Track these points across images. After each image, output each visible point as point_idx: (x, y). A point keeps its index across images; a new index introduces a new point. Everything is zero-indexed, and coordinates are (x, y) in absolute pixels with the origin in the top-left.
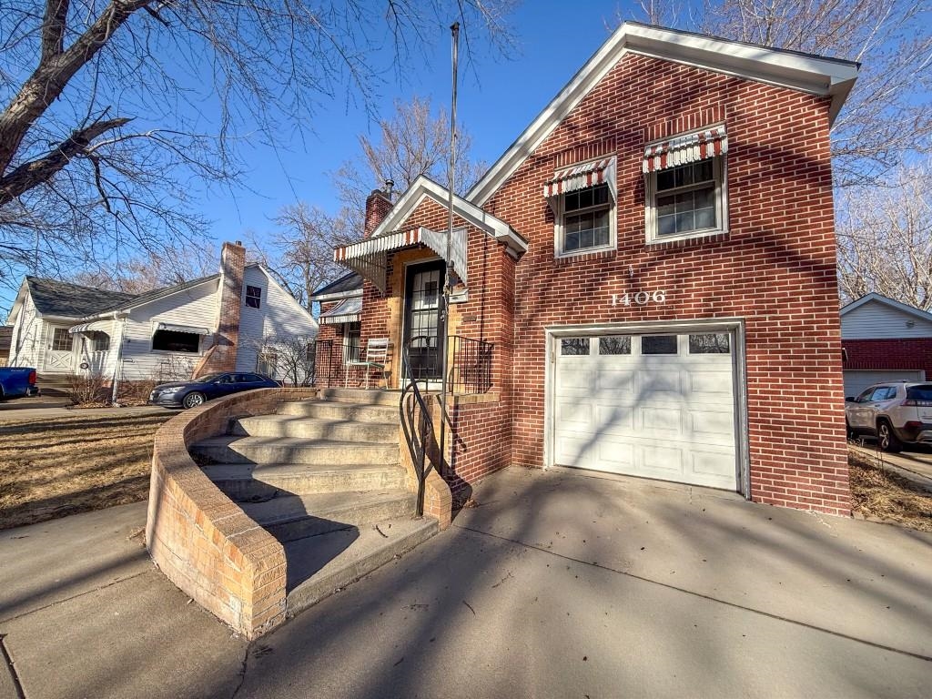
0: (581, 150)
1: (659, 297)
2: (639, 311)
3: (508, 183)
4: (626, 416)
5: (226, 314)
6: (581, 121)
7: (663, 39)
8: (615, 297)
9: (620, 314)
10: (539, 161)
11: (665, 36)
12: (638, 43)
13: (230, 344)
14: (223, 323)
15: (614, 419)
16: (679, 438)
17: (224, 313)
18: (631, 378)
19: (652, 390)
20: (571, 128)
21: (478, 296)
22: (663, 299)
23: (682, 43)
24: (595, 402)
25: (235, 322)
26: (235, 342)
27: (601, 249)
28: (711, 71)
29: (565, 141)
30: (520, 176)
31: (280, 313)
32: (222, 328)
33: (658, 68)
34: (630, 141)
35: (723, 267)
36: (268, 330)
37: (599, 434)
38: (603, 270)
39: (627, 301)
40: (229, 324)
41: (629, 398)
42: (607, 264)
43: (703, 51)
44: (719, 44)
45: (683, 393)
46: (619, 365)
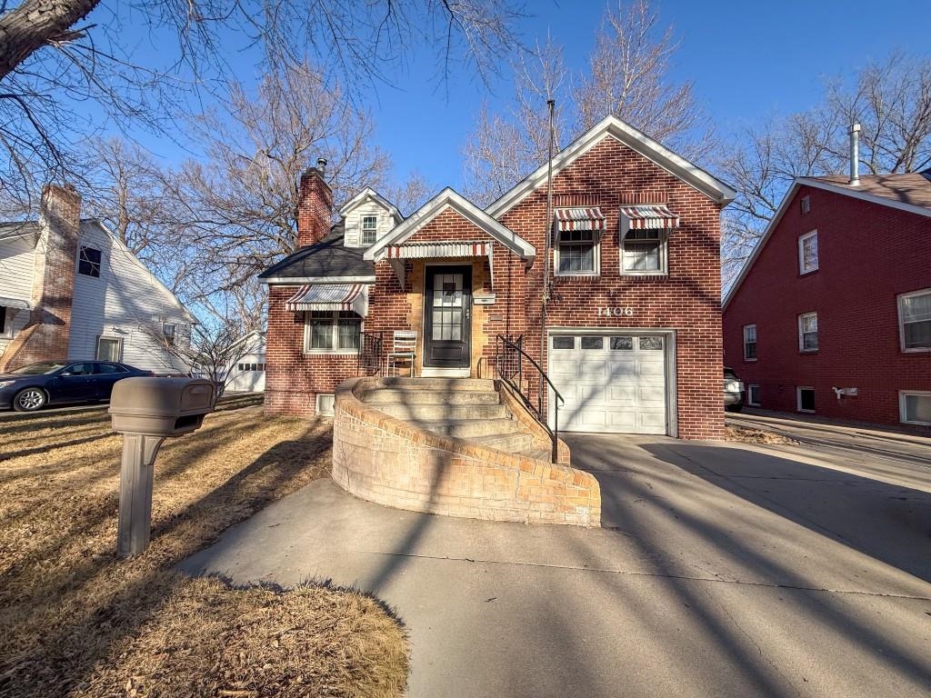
0: (576, 197)
1: (629, 312)
2: (617, 320)
3: (515, 208)
4: (601, 391)
5: (53, 282)
6: (576, 175)
7: (636, 137)
8: (600, 309)
9: (603, 322)
10: (541, 196)
11: (638, 136)
12: (618, 132)
13: (59, 322)
14: (48, 294)
15: (594, 393)
16: (635, 403)
17: (50, 280)
18: (604, 365)
19: (617, 373)
20: (569, 178)
21: (504, 300)
22: (632, 314)
23: (647, 144)
24: (579, 383)
25: (66, 294)
26: (67, 319)
27: (589, 274)
28: (660, 168)
29: (562, 186)
30: (526, 205)
31: (129, 285)
32: (46, 300)
33: (628, 153)
34: (612, 200)
35: (666, 296)
36: (112, 306)
37: (583, 405)
38: (592, 289)
39: (608, 314)
40: (57, 296)
41: (603, 379)
42: (594, 285)
43: (659, 154)
44: (669, 154)
45: (637, 374)
46: (596, 356)
